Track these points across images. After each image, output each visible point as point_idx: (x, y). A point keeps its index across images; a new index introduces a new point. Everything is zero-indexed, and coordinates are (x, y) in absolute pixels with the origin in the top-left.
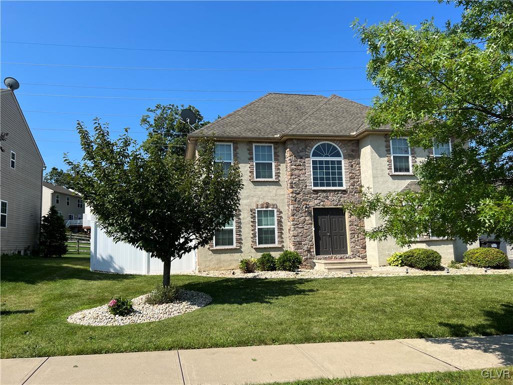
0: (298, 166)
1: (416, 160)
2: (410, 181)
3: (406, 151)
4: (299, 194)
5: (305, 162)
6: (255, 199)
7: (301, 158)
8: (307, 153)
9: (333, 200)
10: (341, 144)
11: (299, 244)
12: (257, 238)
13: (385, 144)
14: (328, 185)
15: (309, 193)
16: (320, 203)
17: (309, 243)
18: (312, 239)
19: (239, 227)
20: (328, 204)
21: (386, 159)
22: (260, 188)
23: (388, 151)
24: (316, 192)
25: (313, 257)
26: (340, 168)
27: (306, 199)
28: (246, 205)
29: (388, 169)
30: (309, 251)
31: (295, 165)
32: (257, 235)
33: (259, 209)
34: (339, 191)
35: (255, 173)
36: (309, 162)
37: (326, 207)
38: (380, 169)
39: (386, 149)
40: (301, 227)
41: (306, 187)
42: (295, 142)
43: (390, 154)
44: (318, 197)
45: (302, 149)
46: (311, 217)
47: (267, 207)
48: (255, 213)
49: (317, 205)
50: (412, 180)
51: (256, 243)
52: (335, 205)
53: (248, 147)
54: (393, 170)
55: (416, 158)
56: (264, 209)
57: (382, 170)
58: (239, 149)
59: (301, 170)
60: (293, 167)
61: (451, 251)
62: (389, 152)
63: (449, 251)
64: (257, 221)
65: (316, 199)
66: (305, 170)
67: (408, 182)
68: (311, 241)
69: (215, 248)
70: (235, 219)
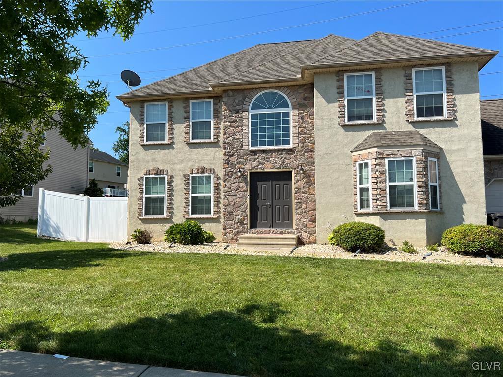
0: (233, 122)
1: (384, 102)
2: (371, 132)
3: (369, 91)
4: (232, 155)
5: (241, 117)
6: (190, 164)
7: (237, 112)
8: (244, 106)
9: (276, 162)
10: (289, 91)
11: (230, 215)
12: (190, 208)
13: (336, 84)
14: (270, 143)
15: (244, 155)
16: (258, 166)
17: (242, 214)
18: (246, 209)
19: (171, 195)
20: (268, 168)
21: (337, 104)
22: (196, 151)
23: (341, 93)
24: (254, 152)
25: (246, 231)
26: (288, 122)
27: (241, 162)
28: (180, 170)
29: (339, 118)
30: (241, 222)
31: (229, 122)
32: (190, 204)
33: (194, 175)
34: (283, 150)
35: (190, 134)
36: (247, 118)
37: (266, 171)
38: (327, 119)
39: (338, 91)
40: (233, 194)
41: (242, 146)
42: (231, 93)
43: (344, 97)
44: (255, 159)
45: (239, 101)
46: (246, 182)
47: (203, 173)
48: (188, 179)
49: (254, 168)
50: (376, 131)
51: (189, 213)
52: (277, 169)
53: (184, 105)
54: (346, 118)
55: (383, 99)
56: (200, 175)
57: (331, 120)
58: (174, 107)
59: (236, 127)
60: (226, 123)
61: (421, 227)
62: (342, 95)
63: (418, 228)
64: (190, 188)
65: (254, 162)
66: (241, 127)
67: (370, 132)
68: (245, 211)
69: (144, 217)
70: (166, 186)
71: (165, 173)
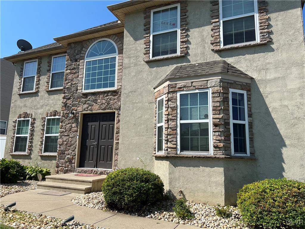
0: (73, 69)
1: (189, 33)
2: (175, 66)
3: (174, 24)
4: (69, 99)
5: (79, 65)
6: (47, 108)
7: (76, 61)
8: (82, 55)
9: (102, 104)
10: (117, 38)
11: (63, 154)
12: (43, 146)
13: (143, 21)
14: (99, 87)
15: (78, 98)
16: (87, 108)
17: (71, 153)
18: (76, 148)
19: (32, 135)
20: (96, 109)
21: (142, 41)
22: (52, 97)
23: (147, 30)
24: (86, 95)
25: (73, 170)
26: (114, 66)
27: (75, 104)
28: (40, 114)
29: (145, 54)
30: (70, 161)
31: (70, 70)
32: (44, 143)
33: (49, 118)
34: (109, 92)
35: (50, 83)
36: (83, 65)
37: (94, 112)
38: (134, 57)
39: (145, 28)
40: (67, 134)
41: (77, 90)
42: (73, 45)
43: (149, 33)
44: (86, 101)
45: (78, 51)
46: (77, 124)
47: (55, 115)
48: (44, 121)
49: (84, 109)
50: (179, 65)
51: (42, 151)
52: (103, 110)
53: (49, 60)
54: (151, 55)
55: (188, 30)
56: (53, 117)
57: (137, 57)
58: (43, 63)
59: (74, 73)
60: (67, 71)
62: (148, 31)
64: (45, 129)
65: (85, 104)
66: (78, 73)
67: (173, 67)
68: (74, 151)
69: (14, 153)
70: (30, 127)
71: (30, 116)
